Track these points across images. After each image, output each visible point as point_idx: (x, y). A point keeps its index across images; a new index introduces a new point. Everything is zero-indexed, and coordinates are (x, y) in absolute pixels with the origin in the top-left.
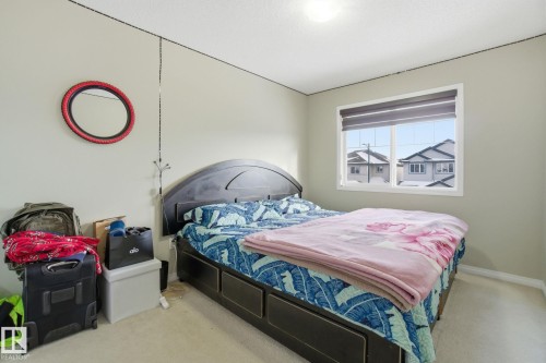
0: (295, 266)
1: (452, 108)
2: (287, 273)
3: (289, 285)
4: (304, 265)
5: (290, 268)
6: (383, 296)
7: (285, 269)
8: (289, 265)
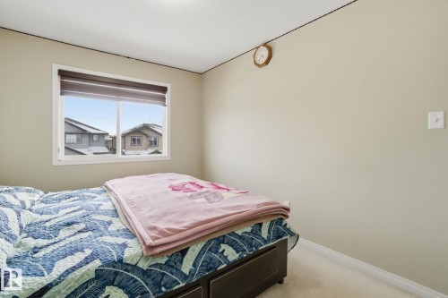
0: (224, 236)
1: (163, 99)
2: (223, 246)
3: (231, 255)
4: (230, 231)
5: (221, 241)
6: (276, 218)
7: (219, 244)
8: (218, 239)
